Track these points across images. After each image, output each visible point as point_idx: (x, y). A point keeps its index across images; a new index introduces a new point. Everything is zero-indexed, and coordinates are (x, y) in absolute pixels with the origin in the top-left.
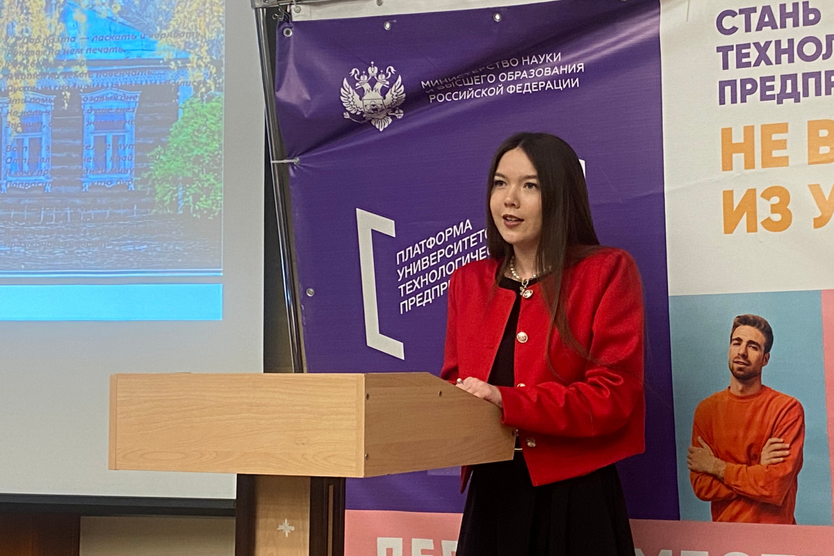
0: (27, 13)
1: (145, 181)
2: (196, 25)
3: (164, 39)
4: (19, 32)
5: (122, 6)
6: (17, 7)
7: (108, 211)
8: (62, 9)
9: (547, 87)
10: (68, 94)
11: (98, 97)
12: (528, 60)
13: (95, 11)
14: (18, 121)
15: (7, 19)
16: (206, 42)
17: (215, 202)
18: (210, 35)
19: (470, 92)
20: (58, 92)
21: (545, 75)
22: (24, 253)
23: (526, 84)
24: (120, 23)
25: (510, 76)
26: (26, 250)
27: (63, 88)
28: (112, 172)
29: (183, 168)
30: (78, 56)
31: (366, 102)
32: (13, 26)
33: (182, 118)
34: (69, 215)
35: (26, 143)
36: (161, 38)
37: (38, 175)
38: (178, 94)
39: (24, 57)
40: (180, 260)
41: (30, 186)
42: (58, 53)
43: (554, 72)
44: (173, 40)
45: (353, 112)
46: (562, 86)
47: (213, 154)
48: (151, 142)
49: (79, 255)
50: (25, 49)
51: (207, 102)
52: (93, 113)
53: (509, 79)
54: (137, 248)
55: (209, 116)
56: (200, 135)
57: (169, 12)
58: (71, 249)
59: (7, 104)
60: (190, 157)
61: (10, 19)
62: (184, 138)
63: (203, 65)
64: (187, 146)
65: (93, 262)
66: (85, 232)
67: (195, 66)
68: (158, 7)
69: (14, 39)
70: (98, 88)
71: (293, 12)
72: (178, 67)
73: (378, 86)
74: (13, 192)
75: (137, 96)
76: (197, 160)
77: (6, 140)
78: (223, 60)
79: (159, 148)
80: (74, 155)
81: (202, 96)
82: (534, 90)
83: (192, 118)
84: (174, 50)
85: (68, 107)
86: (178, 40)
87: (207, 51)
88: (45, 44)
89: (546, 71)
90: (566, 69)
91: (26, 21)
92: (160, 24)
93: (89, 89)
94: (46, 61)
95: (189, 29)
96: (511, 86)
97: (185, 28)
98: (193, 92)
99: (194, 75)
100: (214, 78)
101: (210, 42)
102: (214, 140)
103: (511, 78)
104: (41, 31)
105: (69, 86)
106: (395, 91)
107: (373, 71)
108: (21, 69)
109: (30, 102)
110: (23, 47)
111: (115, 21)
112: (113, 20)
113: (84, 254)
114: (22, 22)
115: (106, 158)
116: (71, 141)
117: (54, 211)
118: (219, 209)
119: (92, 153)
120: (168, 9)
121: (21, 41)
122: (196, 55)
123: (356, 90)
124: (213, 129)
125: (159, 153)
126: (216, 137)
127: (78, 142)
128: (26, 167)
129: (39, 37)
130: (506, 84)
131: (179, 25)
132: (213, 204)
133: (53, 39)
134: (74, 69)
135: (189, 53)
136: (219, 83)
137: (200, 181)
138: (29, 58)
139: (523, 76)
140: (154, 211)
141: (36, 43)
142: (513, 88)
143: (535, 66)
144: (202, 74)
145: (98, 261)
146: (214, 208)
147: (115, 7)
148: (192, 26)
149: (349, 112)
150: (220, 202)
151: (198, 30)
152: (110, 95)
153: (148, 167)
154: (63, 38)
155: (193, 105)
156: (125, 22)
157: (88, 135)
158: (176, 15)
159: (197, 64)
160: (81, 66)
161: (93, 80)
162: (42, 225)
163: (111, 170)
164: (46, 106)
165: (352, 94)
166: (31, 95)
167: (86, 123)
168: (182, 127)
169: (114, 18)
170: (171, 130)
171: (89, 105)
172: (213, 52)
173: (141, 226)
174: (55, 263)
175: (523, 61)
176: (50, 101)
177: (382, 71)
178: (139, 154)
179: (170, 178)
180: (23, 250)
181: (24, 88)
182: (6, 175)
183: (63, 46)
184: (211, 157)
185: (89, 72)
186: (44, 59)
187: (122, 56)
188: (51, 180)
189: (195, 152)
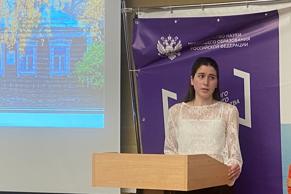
0: (27, 8)
1: (74, 74)
2: (93, 15)
3: (81, 20)
4: (23, 16)
5: (64, 7)
6: (22, 6)
7: (59, 86)
8: (40, 7)
9: (236, 46)
10: (43, 40)
11: (55, 42)
12: (229, 35)
13: (53, 8)
14: (23, 50)
15: (19, 10)
16: (97, 21)
17: (101, 83)
18: (99, 19)
19: (206, 47)
20: (39, 39)
21: (235, 41)
22: (26, 101)
23: (228, 45)
24: (64, 13)
25: (222, 41)
26: (27, 100)
27: (41, 38)
28: (61, 71)
29: (89, 70)
30: (47, 26)
31: (167, 50)
32: (21, 13)
33: (88, 51)
34: (44, 87)
35: (27, 59)
36: (80, 19)
37: (31, 71)
38: (87, 41)
39: (26, 25)
40: (88, 105)
41: (28, 75)
42: (39, 24)
43: (238, 40)
44: (85, 20)
45: (162, 53)
46: (241, 46)
47: (100, 64)
48: (76, 59)
49: (48, 102)
50: (26, 22)
51: (98, 44)
52: (53, 47)
53: (221, 43)
54: (71, 100)
55: (99, 50)
56: (95, 57)
57: (83, 9)
58: (45, 100)
59: (19, 43)
60: (91, 65)
61: (20, 10)
62: (89, 58)
63: (96, 30)
64: (90, 61)
65: (54, 105)
66: (50, 93)
67: (93, 31)
68: (78, 7)
69: (21, 18)
70: (55, 38)
71: (138, 15)
72: (87, 31)
73: (172, 44)
74: (21, 77)
75: (70, 42)
76: (94, 67)
77: (19, 57)
78: (104, 28)
79: (79, 62)
80: (46, 64)
81: (96, 42)
82: (231, 47)
83: (92, 51)
84: (85, 24)
85: (43, 45)
86: (87, 20)
87: (98, 25)
88: (34, 21)
89: (235, 40)
90: (243, 39)
91: (26, 11)
92: (79, 14)
93: (51, 39)
94: (34, 27)
95: (91, 16)
96: (222, 45)
97: (89, 16)
98: (92, 41)
99: (93, 34)
100: (101, 35)
101: (99, 21)
102: (101, 59)
103: (222, 42)
104: (32, 16)
105: (44, 37)
106: (178, 46)
107: (170, 38)
108: (25, 30)
109: (28, 43)
110: (25, 21)
111: (62, 12)
112: (61, 12)
113: (50, 102)
114: (25, 12)
115: (58, 65)
116: (45, 58)
117: (38, 85)
118: (103, 86)
119: (53, 63)
120: (82, 9)
121: (24, 19)
122: (94, 26)
123: (163, 45)
124: (100, 55)
125: (79, 64)
126: (102, 58)
127: (48, 59)
128: (27, 68)
129: (32, 18)
130: (220, 44)
131: (87, 15)
132: (100, 83)
133: (37, 19)
134: (45, 30)
135: (91, 25)
136: (103, 37)
137: (95, 75)
138: (28, 26)
139: (226, 41)
140: (78, 86)
141: (30, 20)
142: (223, 46)
143: (231, 38)
144: (96, 34)
145: (56, 104)
146: (101, 85)
147: (62, 7)
148: (92, 15)
149: (160, 53)
150: (103, 83)
151: (94, 17)
152: (60, 41)
153: (75, 69)
154: (41, 19)
155: (93, 46)
156: (66, 13)
157: (51, 56)
158: (86, 11)
159: (94, 30)
160: (48, 29)
161: (53, 35)
162: (33, 90)
163: (61, 70)
164: (34, 44)
165: (161, 47)
166: (28, 40)
167: (50, 52)
168: (88, 54)
169: (61, 11)
170: (84, 55)
171: (52, 45)
172: (100, 26)
173: (72, 91)
174: (39, 105)
175: (227, 36)
176: (36, 43)
177: (173, 38)
178: (71, 64)
179: (84, 74)
180: (26, 100)
181: (26, 37)
182: (19, 71)
183: (41, 21)
184: (99, 66)
185: (51, 32)
186: (34, 26)
187: (64, 26)
188: (37, 73)
189: (93, 64)
